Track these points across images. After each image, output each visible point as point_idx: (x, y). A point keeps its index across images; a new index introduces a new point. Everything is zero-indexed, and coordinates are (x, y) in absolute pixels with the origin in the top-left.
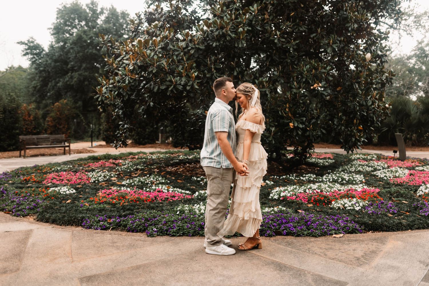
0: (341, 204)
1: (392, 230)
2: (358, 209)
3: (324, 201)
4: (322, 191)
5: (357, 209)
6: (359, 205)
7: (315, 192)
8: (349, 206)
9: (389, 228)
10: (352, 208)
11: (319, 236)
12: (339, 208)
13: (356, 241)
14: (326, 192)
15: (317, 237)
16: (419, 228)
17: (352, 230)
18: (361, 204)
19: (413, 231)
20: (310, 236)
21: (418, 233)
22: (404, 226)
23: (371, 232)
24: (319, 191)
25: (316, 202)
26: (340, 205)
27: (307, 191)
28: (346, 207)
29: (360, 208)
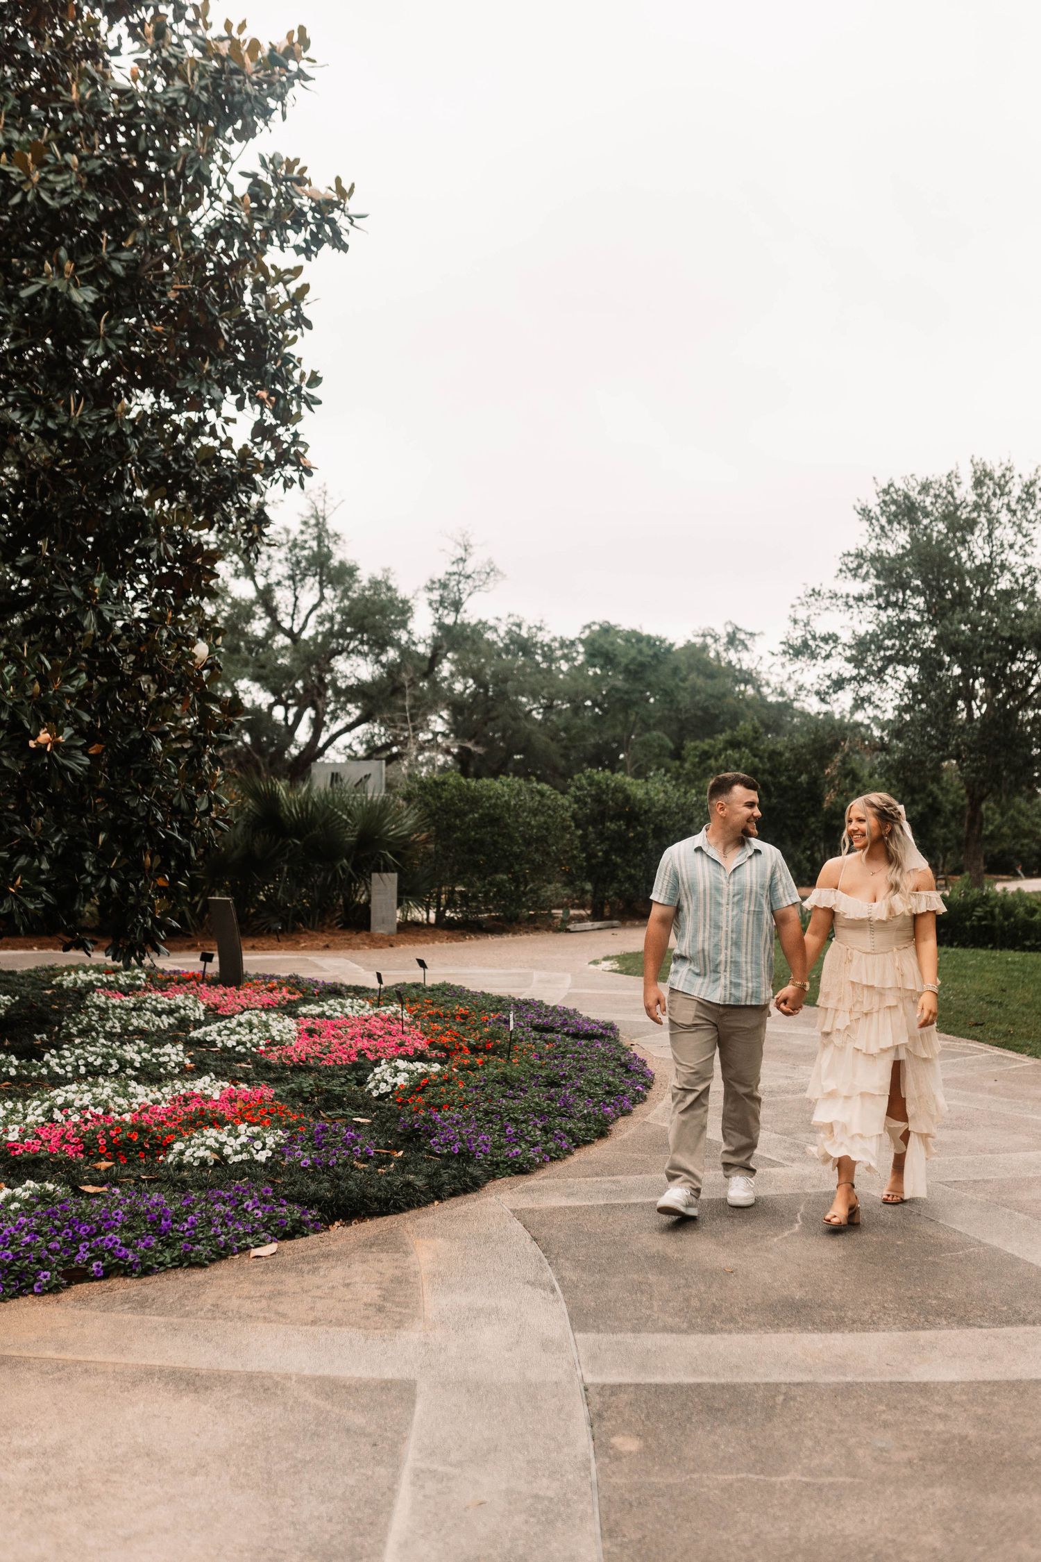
0: (209, 1148)
1: (396, 1208)
2: (264, 1160)
3: (141, 1145)
4: (107, 1112)
5: (262, 1157)
6: (264, 1144)
7: (88, 1116)
8: (236, 1153)
9: (387, 1204)
10: (245, 1156)
11: (212, 1261)
12: (204, 1162)
13: (326, 1256)
14: (120, 1114)
15: (205, 1266)
16: (454, 1194)
17: (293, 1227)
18: (270, 1141)
19: (445, 1203)
20: (180, 1266)
21: (464, 1208)
22: (422, 1192)
23: (337, 1224)
24: (100, 1111)
25: (116, 1150)
26: (202, 1153)
27: (58, 1115)
28: (228, 1156)
29: (270, 1154)
